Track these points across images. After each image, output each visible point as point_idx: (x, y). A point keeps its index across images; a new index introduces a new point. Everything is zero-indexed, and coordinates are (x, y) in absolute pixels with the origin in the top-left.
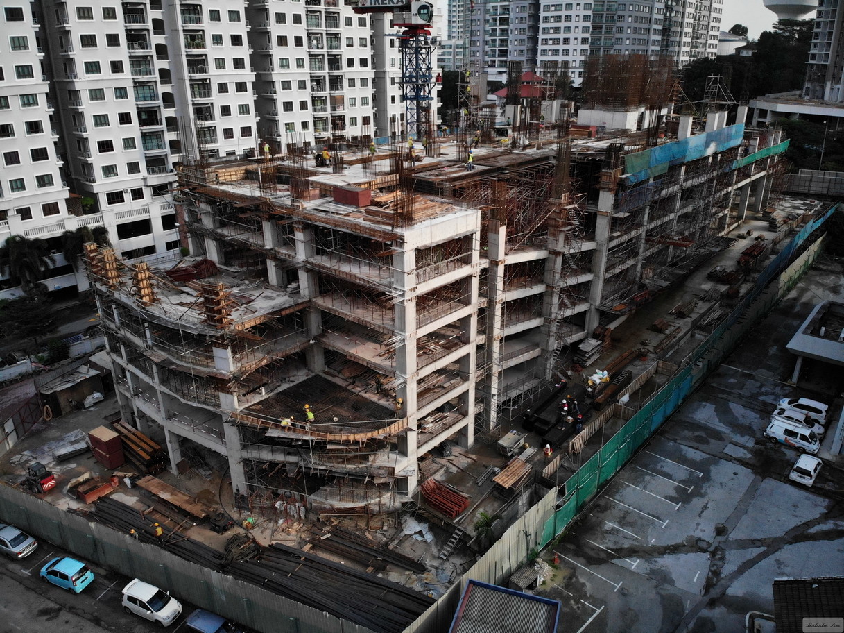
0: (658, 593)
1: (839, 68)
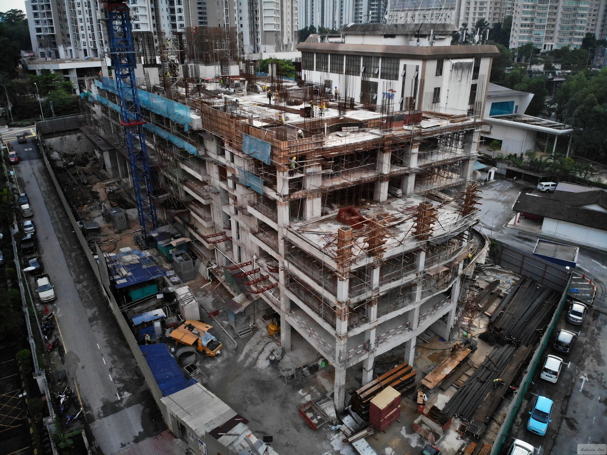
1: (66, 36)
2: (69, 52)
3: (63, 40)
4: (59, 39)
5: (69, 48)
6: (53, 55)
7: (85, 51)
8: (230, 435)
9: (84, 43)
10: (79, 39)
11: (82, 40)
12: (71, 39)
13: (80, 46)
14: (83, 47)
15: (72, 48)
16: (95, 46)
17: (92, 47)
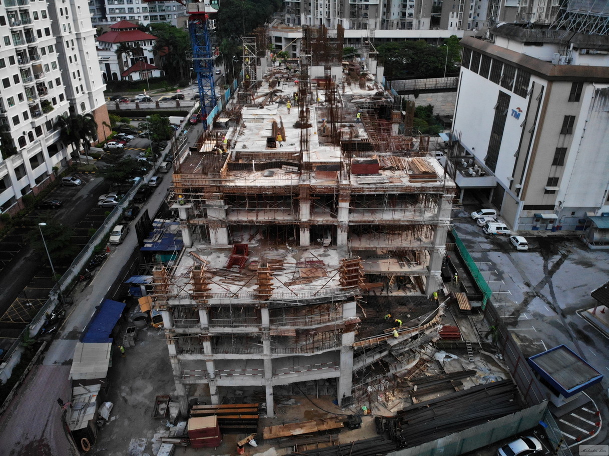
0: (547, 323)
1: (308, 4)
2: (308, 19)
3: (305, 9)
4: (302, 8)
5: (309, 16)
6: (297, 22)
7: (321, 19)
8: (85, 389)
9: (321, 12)
10: (317, 9)
11: (320, 9)
12: (312, 8)
13: (317, 15)
14: (319, 16)
15: (311, 16)
16: (329, 16)
17: (327, 17)
